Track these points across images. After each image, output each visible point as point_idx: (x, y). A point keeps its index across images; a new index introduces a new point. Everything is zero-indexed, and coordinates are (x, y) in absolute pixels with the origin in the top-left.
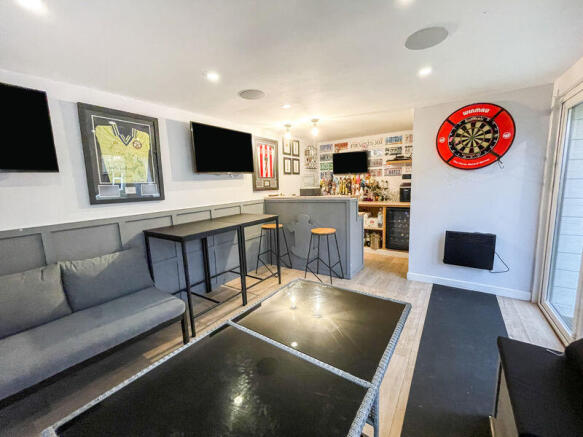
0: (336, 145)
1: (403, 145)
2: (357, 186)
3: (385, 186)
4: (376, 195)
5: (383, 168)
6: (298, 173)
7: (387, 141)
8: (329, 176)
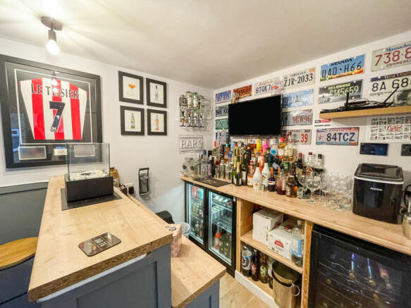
0: (235, 91)
1: (366, 77)
2: (260, 159)
3: (317, 164)
4: (295, 183)
5: (313, 128)
6: (165, 133)
7: (324, 72)
8: (224, 138)
